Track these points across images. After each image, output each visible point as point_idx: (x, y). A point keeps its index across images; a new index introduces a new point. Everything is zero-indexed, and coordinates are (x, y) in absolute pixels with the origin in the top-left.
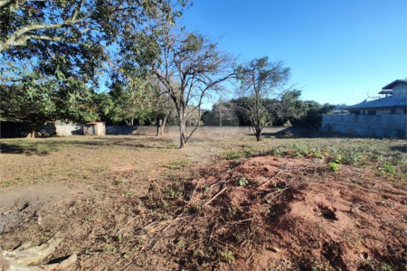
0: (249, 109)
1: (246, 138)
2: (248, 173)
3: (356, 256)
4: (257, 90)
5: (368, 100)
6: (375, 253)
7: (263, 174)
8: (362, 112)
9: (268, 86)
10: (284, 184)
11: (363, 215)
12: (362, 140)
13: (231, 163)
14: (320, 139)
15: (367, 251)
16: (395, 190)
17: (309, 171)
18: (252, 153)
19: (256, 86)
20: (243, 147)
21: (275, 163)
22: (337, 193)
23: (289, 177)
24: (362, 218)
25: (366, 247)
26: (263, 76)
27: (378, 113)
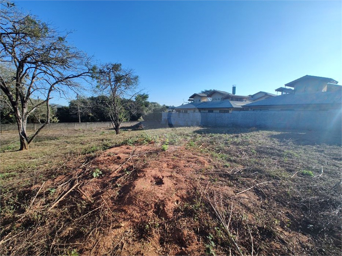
0: (107, 106)
1: (107, 132)
2: (102, 164)
3: (173, 204)
4: (114, 91)
5: (184, 104)
6: (182, 198)
7: (116, 162)
8: (181, 111)
9: (123, 88)
10: (132, 167)
11: (178, 176)
12: (182, 128)
13: (88, 158)
14: (160, 129)
15: (178, 198)
16: (193, 156)
17: (151, 153)
18: (110, 145)
19: (113, 87)
20: (102, 140)
21: (128, 151)
22: (165, 165)
23: (137, 160)
24: (177, 178)
25: (178, 196)
26: (118, 79)
27: (189, 111)
